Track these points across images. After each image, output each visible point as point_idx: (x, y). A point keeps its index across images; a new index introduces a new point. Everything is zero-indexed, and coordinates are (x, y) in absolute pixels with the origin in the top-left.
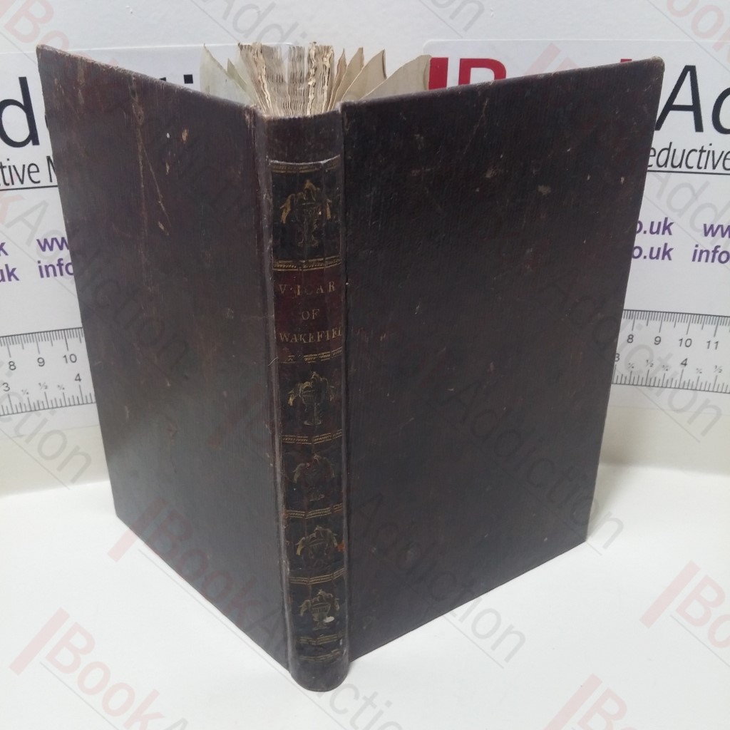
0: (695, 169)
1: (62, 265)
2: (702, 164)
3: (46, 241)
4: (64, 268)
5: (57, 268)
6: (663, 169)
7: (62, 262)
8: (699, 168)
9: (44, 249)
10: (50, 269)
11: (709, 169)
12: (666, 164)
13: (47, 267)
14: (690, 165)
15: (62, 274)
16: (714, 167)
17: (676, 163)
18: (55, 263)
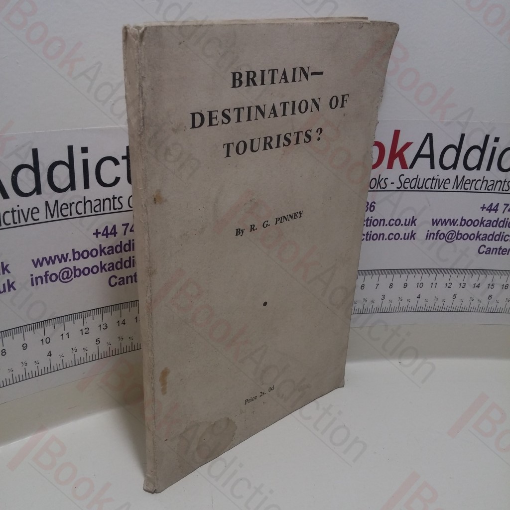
0: (429, 189)
1: (48, 275)
2: (433, 186)
3: (38, 260)
4: (48, 277)
5: (44, 278)
6: (413, 189)
7: (48, 273)
8: (431, 188)
9: (36, 266)
10: (39, 280)
11: (437, 189)
12: (415, 187)
13: (36, 278)
14: (427, 187)
15: (47, 282)
16: (439, 188)
17: (420, 186)
18: (43, 274)
